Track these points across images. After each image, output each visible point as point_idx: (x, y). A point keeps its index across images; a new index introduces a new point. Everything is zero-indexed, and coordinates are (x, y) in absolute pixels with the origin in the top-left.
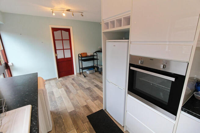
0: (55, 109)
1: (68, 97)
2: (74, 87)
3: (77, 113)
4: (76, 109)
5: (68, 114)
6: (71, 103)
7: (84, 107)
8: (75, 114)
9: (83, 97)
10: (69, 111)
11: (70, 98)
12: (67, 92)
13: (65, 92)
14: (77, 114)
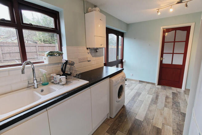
0: (129, 107)
1: (148, 106)
2: (166, 101)
3: (142, 126)
4: (145, 122)
6: (145, 113)
7: (153, 128)
8: (139, 125)
9: (165, 119)
10: (137, 118)
11: (149, 108)
12: (153, 101)
13: (151, 100)
14: (140, 127)
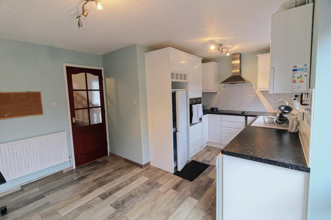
3: (193, 191)
4: (187, 195)
5: (202, 200)
10: (196, 201)
14: (196, 190)
